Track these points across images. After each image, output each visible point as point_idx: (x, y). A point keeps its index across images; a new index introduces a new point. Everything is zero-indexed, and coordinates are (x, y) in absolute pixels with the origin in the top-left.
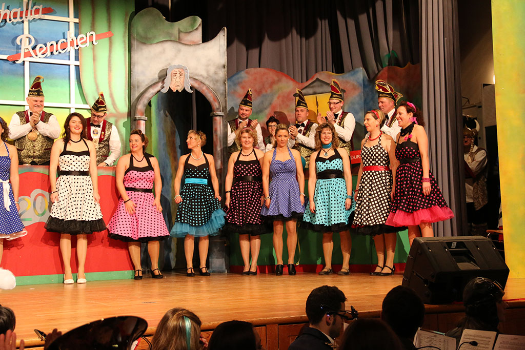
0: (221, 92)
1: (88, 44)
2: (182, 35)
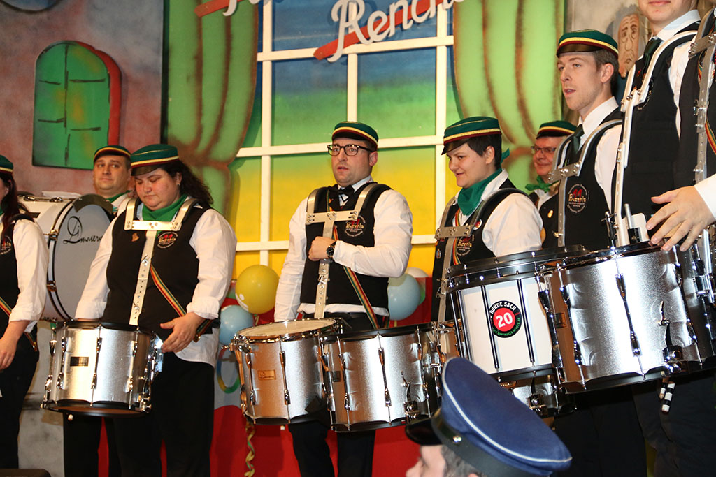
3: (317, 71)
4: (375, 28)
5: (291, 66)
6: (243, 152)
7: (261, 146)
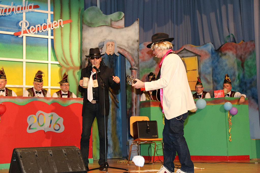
0: (136, 55)
1: (58, 26)
2: (113, 23)
3: (13, 39)
4: (32, 30)
5: (5, 36)
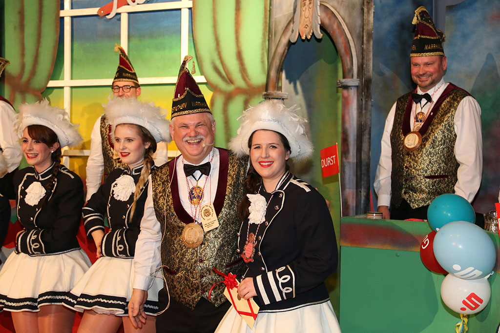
0: (358, 31)
3: (100, 25)
5: (84, 21)
6: (52, 84)
7: (63, 79)
